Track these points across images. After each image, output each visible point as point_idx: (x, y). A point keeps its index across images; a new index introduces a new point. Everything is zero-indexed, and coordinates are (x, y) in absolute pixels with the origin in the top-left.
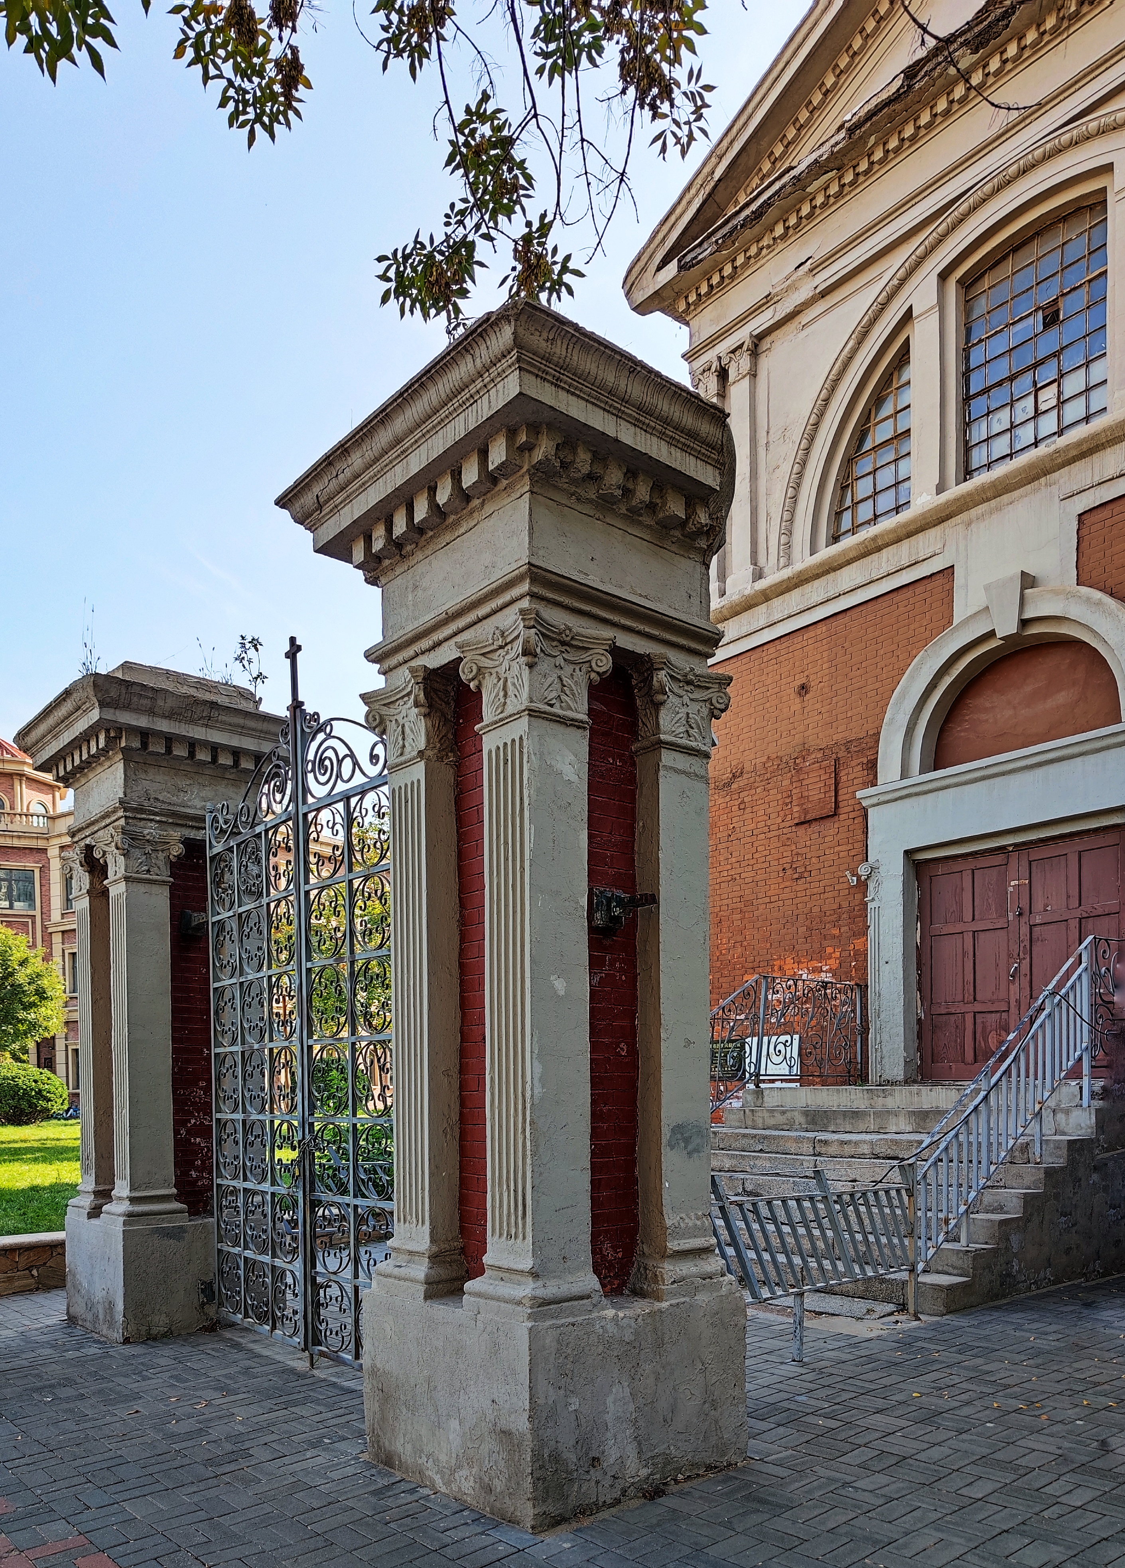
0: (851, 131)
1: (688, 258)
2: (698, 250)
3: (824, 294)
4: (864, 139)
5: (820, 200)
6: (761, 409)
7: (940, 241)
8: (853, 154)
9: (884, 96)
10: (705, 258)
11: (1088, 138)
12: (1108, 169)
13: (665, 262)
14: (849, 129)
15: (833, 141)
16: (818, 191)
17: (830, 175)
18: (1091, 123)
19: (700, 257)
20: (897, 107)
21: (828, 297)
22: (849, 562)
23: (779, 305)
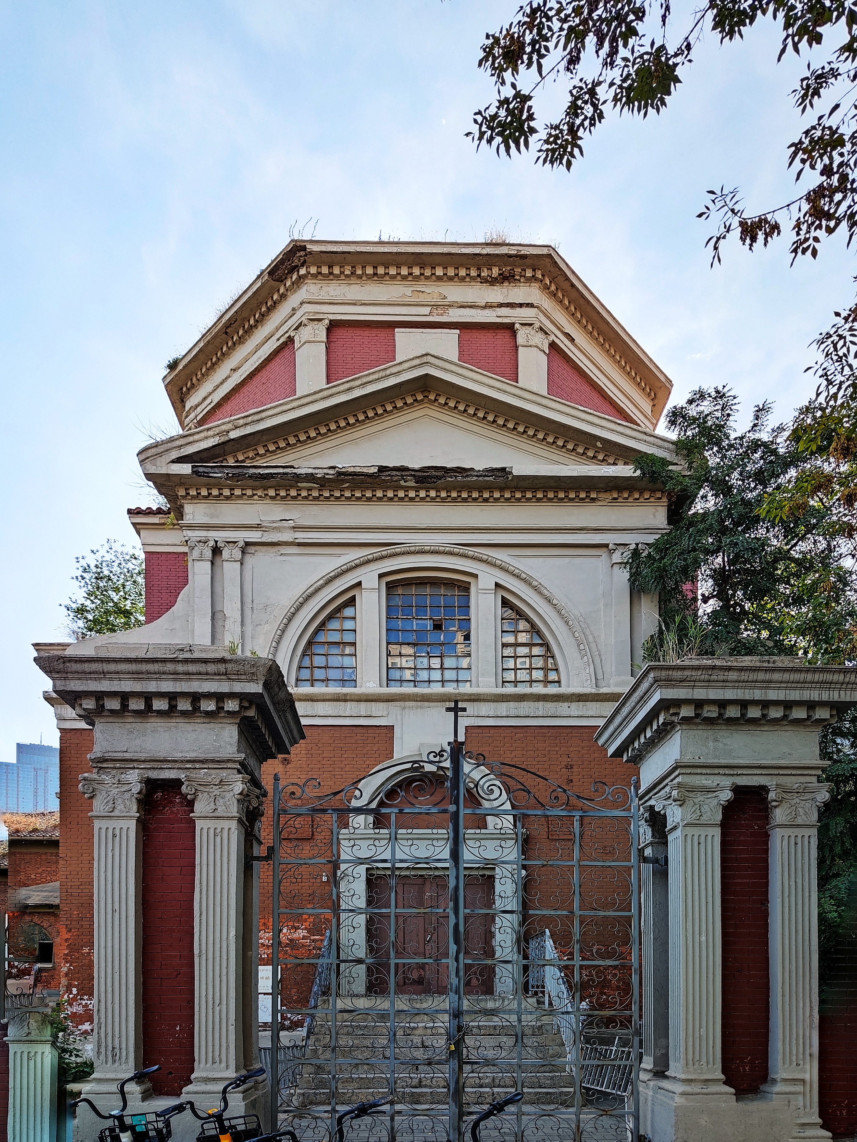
0: (339, 474)
1: (201, 470)
2: (210, 470)
3: (300, 545)
4: (343, 481)
5: (304, 493)
6: (247, 587)
7: (382, 558)
8: (333, 484)
9: (365, 470)
10: (215, 477)
11: (466, 556)
12: (476, 576)
13: (180, 460)
14: (338, 472)
15: (325, 471)
16: (304, 488)
17: (315, 485)
18: (471, 551)
19: (211, 475)
20: (369, 480)
21: (302, 548)
22: (324, 700)
23: (266, 534)
